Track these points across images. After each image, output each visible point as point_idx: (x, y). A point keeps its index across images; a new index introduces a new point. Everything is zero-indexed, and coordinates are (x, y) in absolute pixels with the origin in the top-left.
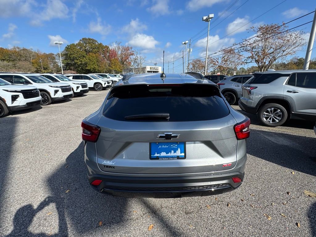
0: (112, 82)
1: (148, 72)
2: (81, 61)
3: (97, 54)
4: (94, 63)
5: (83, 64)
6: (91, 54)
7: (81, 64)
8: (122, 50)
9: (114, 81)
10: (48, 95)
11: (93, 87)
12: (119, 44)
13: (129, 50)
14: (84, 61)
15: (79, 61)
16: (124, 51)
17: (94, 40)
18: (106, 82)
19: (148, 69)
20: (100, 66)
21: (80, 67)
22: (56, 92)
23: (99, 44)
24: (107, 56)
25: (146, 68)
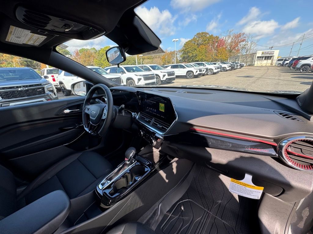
0: (206, 70)
1: (258, 57)
2: (193, 54)
3: (206, 46)
4: (203, 54)
5: (194, 56)
6: (201, 46)
7: (193, 56)
8: (233, 38)
9: (209, 69)
10: (134, 83)
11: (185, 75)
12: (231, 32)
13: (240, 36)
14: (195, 53)
15: (191, 54)
16: (234, 39)
17: (206, 33)
18: (198, 70)
19: (259, 54)
20: (208, 56)
21: (192, 59)
22: (139, 80)
23: (210, 36)
24: (216, 46)
25: (256, 53)
